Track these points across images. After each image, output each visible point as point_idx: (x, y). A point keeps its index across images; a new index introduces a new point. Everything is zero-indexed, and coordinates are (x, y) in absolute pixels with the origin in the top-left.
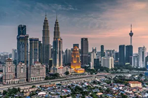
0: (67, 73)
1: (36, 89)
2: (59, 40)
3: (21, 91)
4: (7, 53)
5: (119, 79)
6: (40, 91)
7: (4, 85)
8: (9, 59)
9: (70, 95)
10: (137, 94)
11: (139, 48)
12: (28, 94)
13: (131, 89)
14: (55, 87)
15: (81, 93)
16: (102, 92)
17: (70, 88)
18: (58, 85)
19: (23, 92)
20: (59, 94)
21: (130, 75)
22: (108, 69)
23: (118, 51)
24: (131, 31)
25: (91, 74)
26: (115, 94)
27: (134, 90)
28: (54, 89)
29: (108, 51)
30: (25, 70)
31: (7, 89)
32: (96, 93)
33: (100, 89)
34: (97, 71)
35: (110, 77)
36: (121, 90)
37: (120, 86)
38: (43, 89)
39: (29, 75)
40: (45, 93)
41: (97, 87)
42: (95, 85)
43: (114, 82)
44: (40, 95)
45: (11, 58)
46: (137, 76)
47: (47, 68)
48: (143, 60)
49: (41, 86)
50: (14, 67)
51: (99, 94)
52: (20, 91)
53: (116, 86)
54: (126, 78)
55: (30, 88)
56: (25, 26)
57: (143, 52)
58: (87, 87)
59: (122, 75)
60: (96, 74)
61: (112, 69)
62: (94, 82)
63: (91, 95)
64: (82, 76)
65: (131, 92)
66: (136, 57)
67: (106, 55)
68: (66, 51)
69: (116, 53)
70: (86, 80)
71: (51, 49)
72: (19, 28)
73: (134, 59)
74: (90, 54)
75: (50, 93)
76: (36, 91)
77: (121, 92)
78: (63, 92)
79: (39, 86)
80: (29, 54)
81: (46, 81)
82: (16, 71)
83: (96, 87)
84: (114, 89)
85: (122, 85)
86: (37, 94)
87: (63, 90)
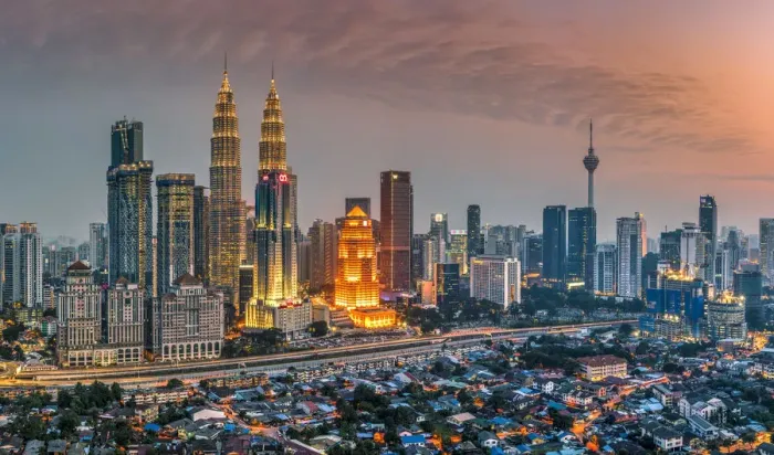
0: (318, 329)
1: (184, 395)
2: (283, 178)
3: (126, 398)
4: (72, 241)
5: (543, 350)
6: (200, 404)
7: (61, 368)
8: (79, 266)
9: (331, 427)
10: (610, 405)
11: (622, 222)
12: (151, 414)
13: (589, 389)
14: (266, 388)
15: (382, 417)
16: (473, 411)
17: (333, 396)
18: (279, 379)
19: (132, 404)
20: (282, 422)
21: (584, 332)
22: (499, 307)
23: (539, 231)
24: (591, 150)
25: (426, 329)
26: (525, 412)
27: (602, 393)
28: (261, 398)
29: (498, 229)
30: (141, 309)
31: (74, 384)
32: (445, 414)
33: (464, 397)
34: (450, 318)
35: (507, 345)
36: (549, 397)
37: (546, 381)
38: (214, 395)
39: (155, 335)
40: (221, 415)
41: (451, 390)
42: (441, 382)
43: (520, 366)
44: (201, 422)
45: (86, 263)
46: (610, 336)
47: (229, 306)
48: (633, 271)
49: (203, 384)
50: (95, 296)
51: (461, 418)
52: (119, 399)
53: (530, 378)
54: (570, 345)
55: (160, 390)
56: (139, 126)
57: (634, 238)
58: (409, 388)
59: (554, 332)
60: (446, 330)
61: (514, 309)
62: (439, 368)
63: (422, 425)
64: (384, 342)
65: (589, 400)
66: (609, 255)
67: (489, 249)
68: (315, 230)
69: (532, 242)
70: (402, 361)
71: (249, 222)
72: (116, 137)
73: (601, 264)
74: (419, 243)
75: (242, 415)
76: (186, 403)
77: (552, 404)
78: (301, 412)
79: (195, 383)
80: (154, 241)
81: (224, 362)
82: (104, 314)
83: (445, 388)
84: (522, 393)
85: (553, 375)
86: (189, 415)
87: (300, 405)
